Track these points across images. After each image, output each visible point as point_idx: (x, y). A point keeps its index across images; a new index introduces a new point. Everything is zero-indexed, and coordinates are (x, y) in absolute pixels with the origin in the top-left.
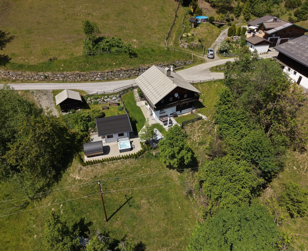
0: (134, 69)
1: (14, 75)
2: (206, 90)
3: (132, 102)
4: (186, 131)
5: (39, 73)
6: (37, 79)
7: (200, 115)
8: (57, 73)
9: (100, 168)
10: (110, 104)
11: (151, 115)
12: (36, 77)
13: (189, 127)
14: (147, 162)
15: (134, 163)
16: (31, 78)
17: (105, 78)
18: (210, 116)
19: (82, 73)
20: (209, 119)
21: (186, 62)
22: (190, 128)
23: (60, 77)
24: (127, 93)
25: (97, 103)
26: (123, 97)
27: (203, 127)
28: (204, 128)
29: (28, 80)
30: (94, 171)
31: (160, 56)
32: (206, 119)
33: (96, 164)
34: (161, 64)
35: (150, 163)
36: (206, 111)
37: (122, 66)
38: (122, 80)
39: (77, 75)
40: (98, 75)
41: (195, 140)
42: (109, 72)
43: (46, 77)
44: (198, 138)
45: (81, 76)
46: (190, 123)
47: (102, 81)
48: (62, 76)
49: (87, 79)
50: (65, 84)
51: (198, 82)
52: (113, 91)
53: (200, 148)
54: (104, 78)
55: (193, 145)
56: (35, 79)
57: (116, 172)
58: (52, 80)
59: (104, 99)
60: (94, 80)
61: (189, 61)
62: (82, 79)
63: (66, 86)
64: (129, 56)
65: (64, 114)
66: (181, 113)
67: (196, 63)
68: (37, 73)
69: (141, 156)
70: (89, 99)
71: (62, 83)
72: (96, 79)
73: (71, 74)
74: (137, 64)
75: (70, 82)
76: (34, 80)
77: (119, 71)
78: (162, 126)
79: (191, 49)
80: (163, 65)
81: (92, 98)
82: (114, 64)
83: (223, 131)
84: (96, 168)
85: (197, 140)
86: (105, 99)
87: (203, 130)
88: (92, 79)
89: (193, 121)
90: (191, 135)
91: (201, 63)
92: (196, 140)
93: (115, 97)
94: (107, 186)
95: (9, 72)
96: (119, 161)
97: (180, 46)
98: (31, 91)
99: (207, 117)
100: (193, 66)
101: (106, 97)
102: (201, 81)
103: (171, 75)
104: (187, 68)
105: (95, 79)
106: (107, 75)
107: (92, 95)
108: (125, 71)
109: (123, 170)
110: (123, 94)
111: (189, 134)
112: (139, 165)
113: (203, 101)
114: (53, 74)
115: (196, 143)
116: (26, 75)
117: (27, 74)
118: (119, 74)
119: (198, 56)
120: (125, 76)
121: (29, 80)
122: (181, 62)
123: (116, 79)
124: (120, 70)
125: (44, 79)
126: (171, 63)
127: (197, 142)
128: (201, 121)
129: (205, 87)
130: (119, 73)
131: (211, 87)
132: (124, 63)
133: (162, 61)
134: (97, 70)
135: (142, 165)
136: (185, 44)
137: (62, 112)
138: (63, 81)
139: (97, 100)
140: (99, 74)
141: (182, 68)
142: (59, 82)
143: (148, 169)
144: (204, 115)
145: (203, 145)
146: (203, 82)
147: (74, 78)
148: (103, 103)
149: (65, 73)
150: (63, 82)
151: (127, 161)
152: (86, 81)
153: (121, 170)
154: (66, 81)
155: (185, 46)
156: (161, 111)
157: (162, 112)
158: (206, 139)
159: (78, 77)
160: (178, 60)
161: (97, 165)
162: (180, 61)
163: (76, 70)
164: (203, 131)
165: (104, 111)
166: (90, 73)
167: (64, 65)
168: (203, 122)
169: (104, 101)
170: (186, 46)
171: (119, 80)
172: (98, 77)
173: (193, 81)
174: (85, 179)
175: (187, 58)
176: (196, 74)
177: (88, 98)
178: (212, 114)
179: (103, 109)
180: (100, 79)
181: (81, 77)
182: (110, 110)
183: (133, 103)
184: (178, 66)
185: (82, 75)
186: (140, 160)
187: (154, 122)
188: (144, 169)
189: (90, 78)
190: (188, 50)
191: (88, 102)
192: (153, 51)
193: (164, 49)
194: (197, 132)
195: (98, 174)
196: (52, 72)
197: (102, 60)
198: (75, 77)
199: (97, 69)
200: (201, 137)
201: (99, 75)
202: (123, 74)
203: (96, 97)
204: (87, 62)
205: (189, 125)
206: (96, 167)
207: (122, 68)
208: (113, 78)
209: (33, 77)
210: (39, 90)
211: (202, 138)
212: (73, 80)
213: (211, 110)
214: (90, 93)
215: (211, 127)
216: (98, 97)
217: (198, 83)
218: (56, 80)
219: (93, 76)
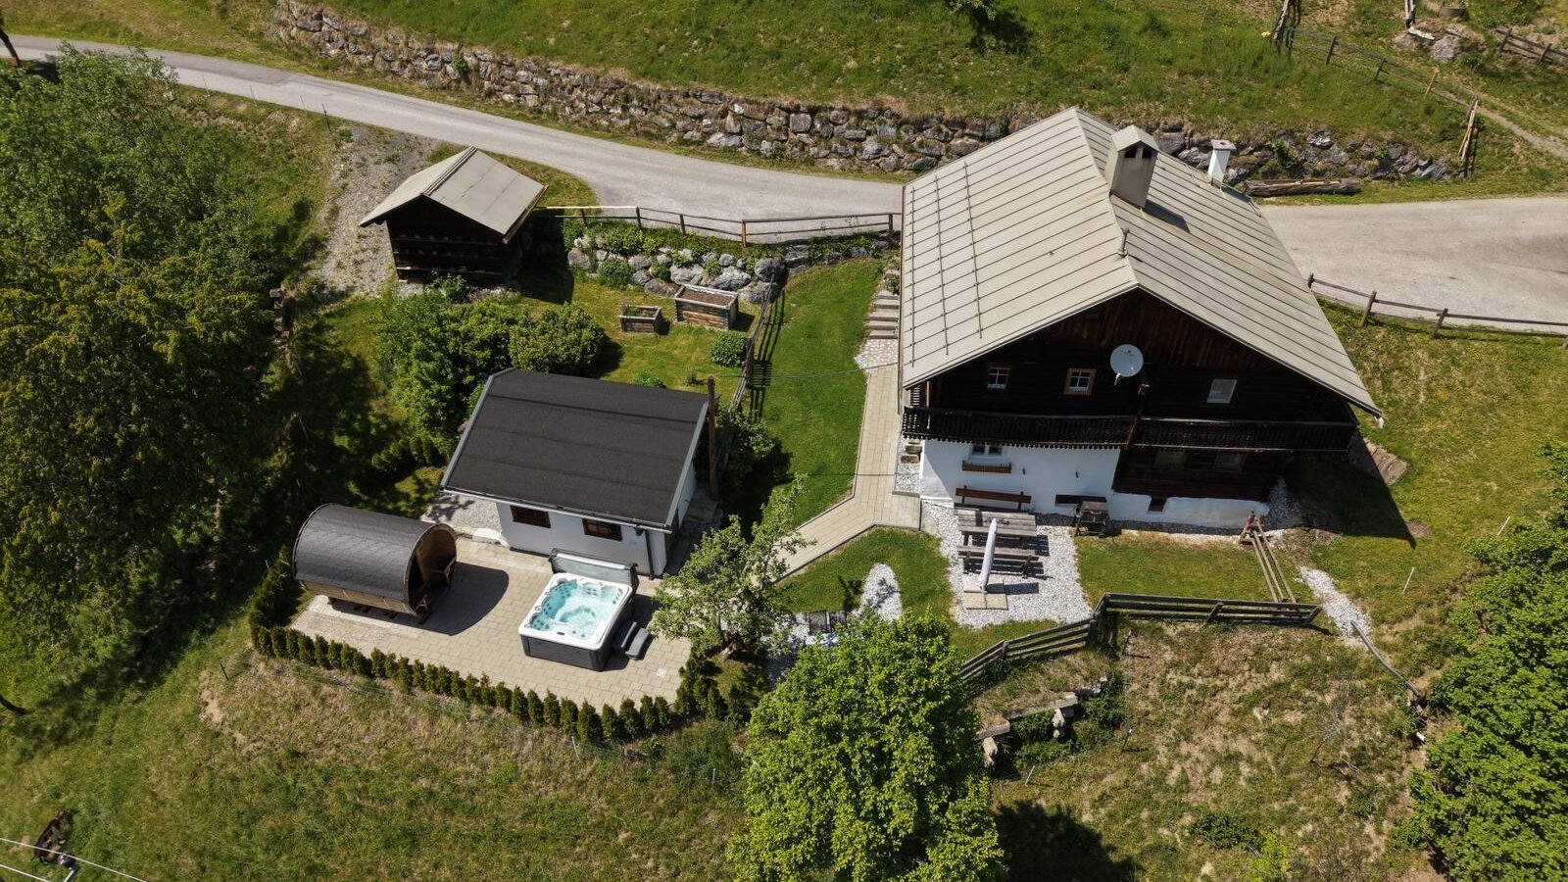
0: (963, 125)
1: (335, 35)
2: (1475, 397)
3: (837, 331)
4: (1127, 673)
5: (438, 45)
6: (427, 77)
7: (1319, 581)
8: (518, 62)
9: (345, 709)
10: (680, 305)
11: (904, 459)
12: (424, 65)
13: (1168, 656)
14: (674, 808)
15: (566, 775)
16: (404, 64)
17: (765, 145)
18: (1415, 623)
19: (642, 84)
20: (1385, 647)
21: (1394, 152)
22: (1174, 665)
23: (530, 89)
24: (841, 267)
25: (620, 278)
26: (801, 285)
27: (1297, 695)
28: (1305, 710)
29: (387, 72)
30: (305, 711)
31: (1197, 74)
32: (1356, 633)
33: (335, 673)
34: (1177, 129)
35: (695, 822)
36: (1385, 567)
37: (895, 92)
38: (865, 177)
39: (611, 91)
40: (729, 118)
41: (1176, 773)
42: (797, 110)
43: (465, 72)
44: (1218, 774)
45: (635, 102)
46: (1191, 626)
47: (742, 161)
48: (541, 81)
49: (660, 128)
50: (539, 128)
51: (1421, 321)
52: (739, 228)
53: (1201, 864)
54: (760, 140)
55: (1145, 814)
56: (416, 76)
57: (424, 782)
58: (490, 94)
59: (669, 265)
60: (699, 143)
61: (1429, 152)
62: (633, 123)
63: (529, 139)
64: (968, 34)
65: (409, 290)
66: (1155, 517)
67: (1481, 183)
68: (432, 40)
69: (638, 746)
70: (586, 241)
71: (528, 120)
72: (713, 139)
73: (583, 77)
74: (1002, 92)
75: (569, 127)
76: (412, 77)
77: (860, 115)
78: (943, 563)
79: (1482, 71)
80: (1196, 138)
81: (599, 241)
82: (852, 64)
83: (1473, 810)
84: (323, 700)
85: (1195, 782)
86: (674, 269)
87: (1292, 718)
88: (687, 136)
89: (1222, 618)
90: (1160, 723)
91: (1526, 191)
92: (1184, 781)
93: (743, 269)
94: (327, 851)
95: (319, 17)
96: (476, 711)
97: (1398, 39)
98: (343, 128)
99: (1378, 620)
100: (1446, 198)
101: (687, 254)
102: (1445, 313)
103: (1154, 195)
104: (1393, 199)
105: (709, 134)
106: (784, 128)
107: (610, 223)
108: (900, 123)
109: (472, 792)
110: (809, 262)
111: (1142, 706)
112: (601, 803)
113: (1404, 479)
114: (500, 64)
115: (1178, 809)
116: (384, 44)
117: (390, 37)
118: (860, 133)
119: (1519, 132)
120: (892, 159)
121: (394, 73)
122: (1353, 150)
123: (833, 162)
124: (872, 113)
125: (458, 81)
126: (1260, 138)
127: (1190, 798)
128: (1298, 635)
129: (1468, 370)
130: (857, 126)
131: (1523, 388)
132: (921, 71)
133: (1195, 110)
134: (728, 84)
135: (620, 812)
136: (1440, 33)
137: (403, 275)
138: (540, 112)
139: (632, 260)
140: (737, 109)
141: (1350, 192)
142: (517, 112)
143: (650, 864)
144: (1356, 596)
145: (1238, 850)
146: (1472, 329)
147: (596, 108)
148: (659, 290)
149: (556, 66)
150: (536, 116)
151: (523, 739)
152: (651, 136)
153: (461, 781)
154: (554, 115)
155: (1444, 42)
156: (978, 450)
157: (986, 458)
158: (1292, 809)
159: (614, 104)
160: (1333, 130)
161: (338, 684)
162: (1349, 141)
163: (617, 64)
164: (1285, 726)
165: (629, 335)
166: (687, 95)
167: (574, 24)
168: (1315, 656)
169: (667, 278)
170: (1444, 49)
171: (844, 172)
172: (722, 128)
173: (1373, 300)
174: (239, 736)
175: (1416, 126)
176: (1435, 258)
177: (580, 235)
178: (1435, 611)
179: (626, 325)
180: (734, 141)
181: (632, 110)
182: (664, 343)
183: (835, 339)
184: (1317, 174)
185: (641, 100)
186: (618, 766)
187: (901, 517)
188: (620, 853)
189: (680, 124)
190: (1456, 80)
191: (574, 258)
192: (1156, 28)
193: (1251, 34)
194: (1223, 717)
195: (319, 745)
196: (499, 50)
197: (789, 28)
198: (600, 104)
199: (733, 76)
200: (1245, 769)
201: (735, 115)
202: (884, 142)
203: (627, 238)
204: (700, 27)
205: (1170, 631)
206: (326, 689)
207: (889, 100)
208: (813, 151)
209: (408, 61)
210: (380, 132)
211: (1249, 780)
212: (590, 118)
213: (1438, 577)
214: (610, 209)
215: (1386, 720)
216: (639, 244)
217: (1419, 327)
218: (507, 97)
219: (700, 118)
